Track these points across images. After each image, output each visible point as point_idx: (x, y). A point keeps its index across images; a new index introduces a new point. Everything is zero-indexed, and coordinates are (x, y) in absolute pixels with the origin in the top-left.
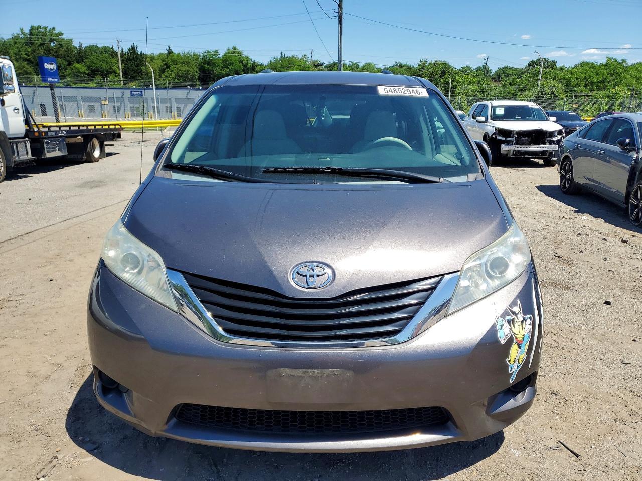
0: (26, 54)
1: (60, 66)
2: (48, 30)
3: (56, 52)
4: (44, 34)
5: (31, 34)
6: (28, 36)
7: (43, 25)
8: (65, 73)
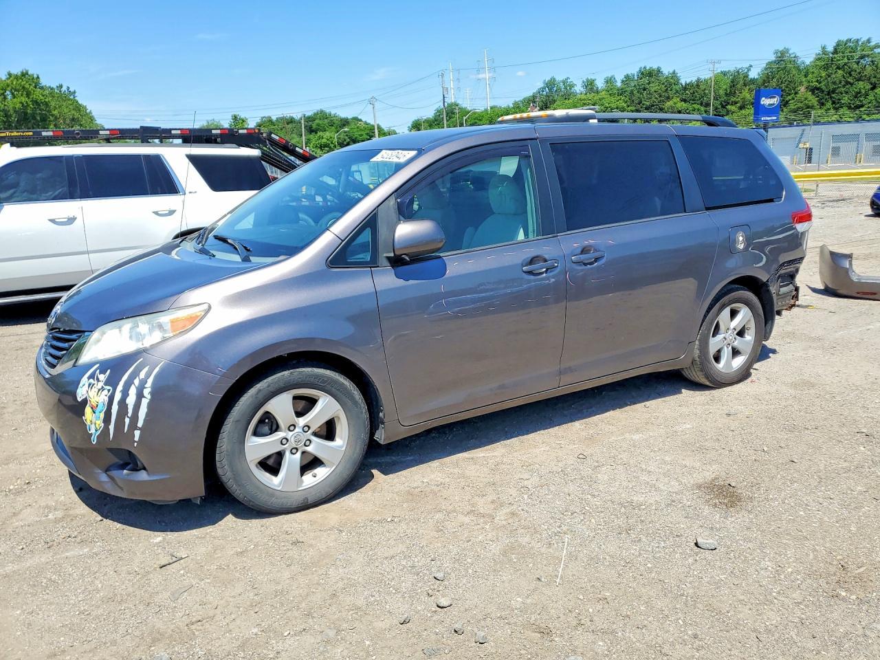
0: (817, 81)
1: (860, 93)
2: (860, 43)
3: (860, 73)
4: (854, 50)
5: (835, 51)
6: (831, 55)
7: (854, 37)
8: (864, 102)
